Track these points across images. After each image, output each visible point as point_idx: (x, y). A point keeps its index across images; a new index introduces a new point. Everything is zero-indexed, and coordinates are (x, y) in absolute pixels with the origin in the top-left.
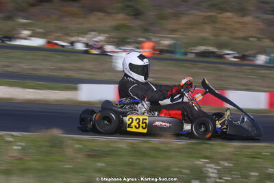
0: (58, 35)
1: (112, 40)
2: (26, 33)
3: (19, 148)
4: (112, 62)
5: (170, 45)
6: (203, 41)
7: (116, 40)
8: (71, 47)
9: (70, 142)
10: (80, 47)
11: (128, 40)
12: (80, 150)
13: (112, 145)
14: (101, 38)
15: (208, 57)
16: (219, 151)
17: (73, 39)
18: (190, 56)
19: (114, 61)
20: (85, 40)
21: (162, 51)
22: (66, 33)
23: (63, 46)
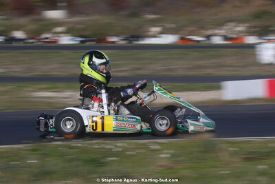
0: (190, 29)
1: (252, 30)
2: (155, 30)
3: (168, 155)
4: (255, 55)
7: (258, 29)
8: (207, 42)
10: (217, 40)
12: (235, 153)
14: (241, 28)
17: (209, 32)
19: (258, 53)
22: (201, 27)
23: (198, 41)
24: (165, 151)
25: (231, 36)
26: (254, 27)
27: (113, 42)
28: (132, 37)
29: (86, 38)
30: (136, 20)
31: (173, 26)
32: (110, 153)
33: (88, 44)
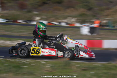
0: (53, 19)
1: (79, 21)
2: (38, 18)
4: (80, 31)
5: (106, 23)
7: (81, 21)
8: (59, 25)
10: (63, 24)
11: (86, 21)
14: (73, 20)
17: (60, 21)
20: (66, 21)
21: (103, 26)
22: (57, 18)
23: (56, 24)
24: (48, 65)
25: (69, 23)
26: (79, 20)
27: (20, 22)
28: (28, 21)
29: (9, 20)
30: (30, 14)
31: (45, 17)
32: (24, 64)
33: (9, 22)
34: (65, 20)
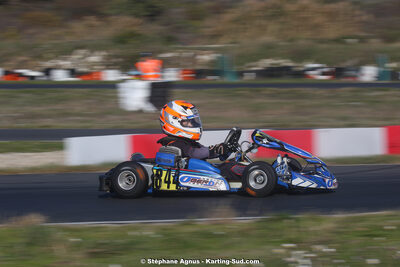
0: (22, 58)
1: (114, 60)
5: (212, 62)
6: (268, 51)
7: (121, 60)
8: (45, 78)
9: (59, 235)
10: (60, 76)
13: (130, 233)
14: (95, 58)
15: (278, 76)
16: (312, 229)
17: (48, 64)
18: (248, 77)
19: (121, 95)
20: (67, 64)
21: (199, 73)
22: (36, 55)
23: (32, 77)
25: (80, 69)
26: (117, 57)
34: (65, 59)
